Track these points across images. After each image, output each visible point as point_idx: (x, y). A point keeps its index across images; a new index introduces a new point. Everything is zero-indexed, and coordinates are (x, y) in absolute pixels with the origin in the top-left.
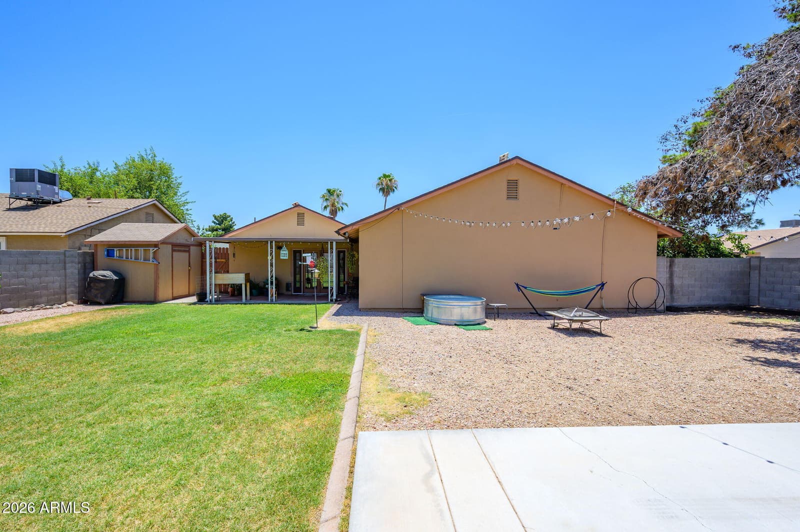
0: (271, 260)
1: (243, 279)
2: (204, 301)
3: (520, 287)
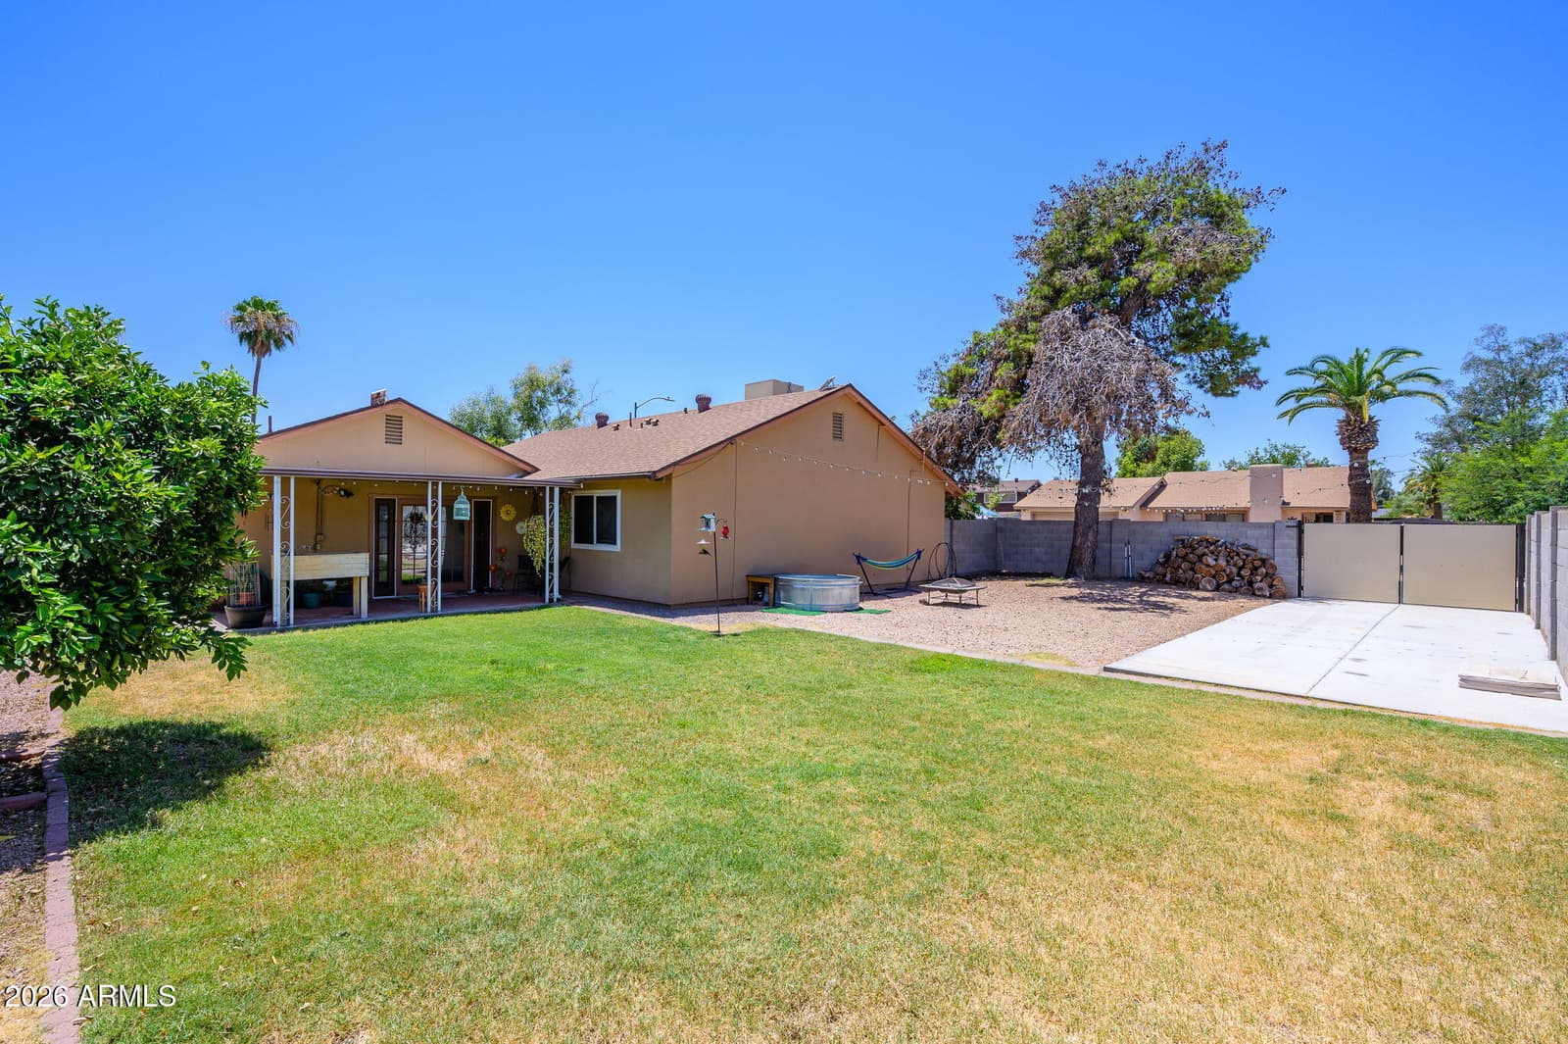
0: (433, 522)
1: (364, 566)
2: (261, 625)
3: (859, 559)
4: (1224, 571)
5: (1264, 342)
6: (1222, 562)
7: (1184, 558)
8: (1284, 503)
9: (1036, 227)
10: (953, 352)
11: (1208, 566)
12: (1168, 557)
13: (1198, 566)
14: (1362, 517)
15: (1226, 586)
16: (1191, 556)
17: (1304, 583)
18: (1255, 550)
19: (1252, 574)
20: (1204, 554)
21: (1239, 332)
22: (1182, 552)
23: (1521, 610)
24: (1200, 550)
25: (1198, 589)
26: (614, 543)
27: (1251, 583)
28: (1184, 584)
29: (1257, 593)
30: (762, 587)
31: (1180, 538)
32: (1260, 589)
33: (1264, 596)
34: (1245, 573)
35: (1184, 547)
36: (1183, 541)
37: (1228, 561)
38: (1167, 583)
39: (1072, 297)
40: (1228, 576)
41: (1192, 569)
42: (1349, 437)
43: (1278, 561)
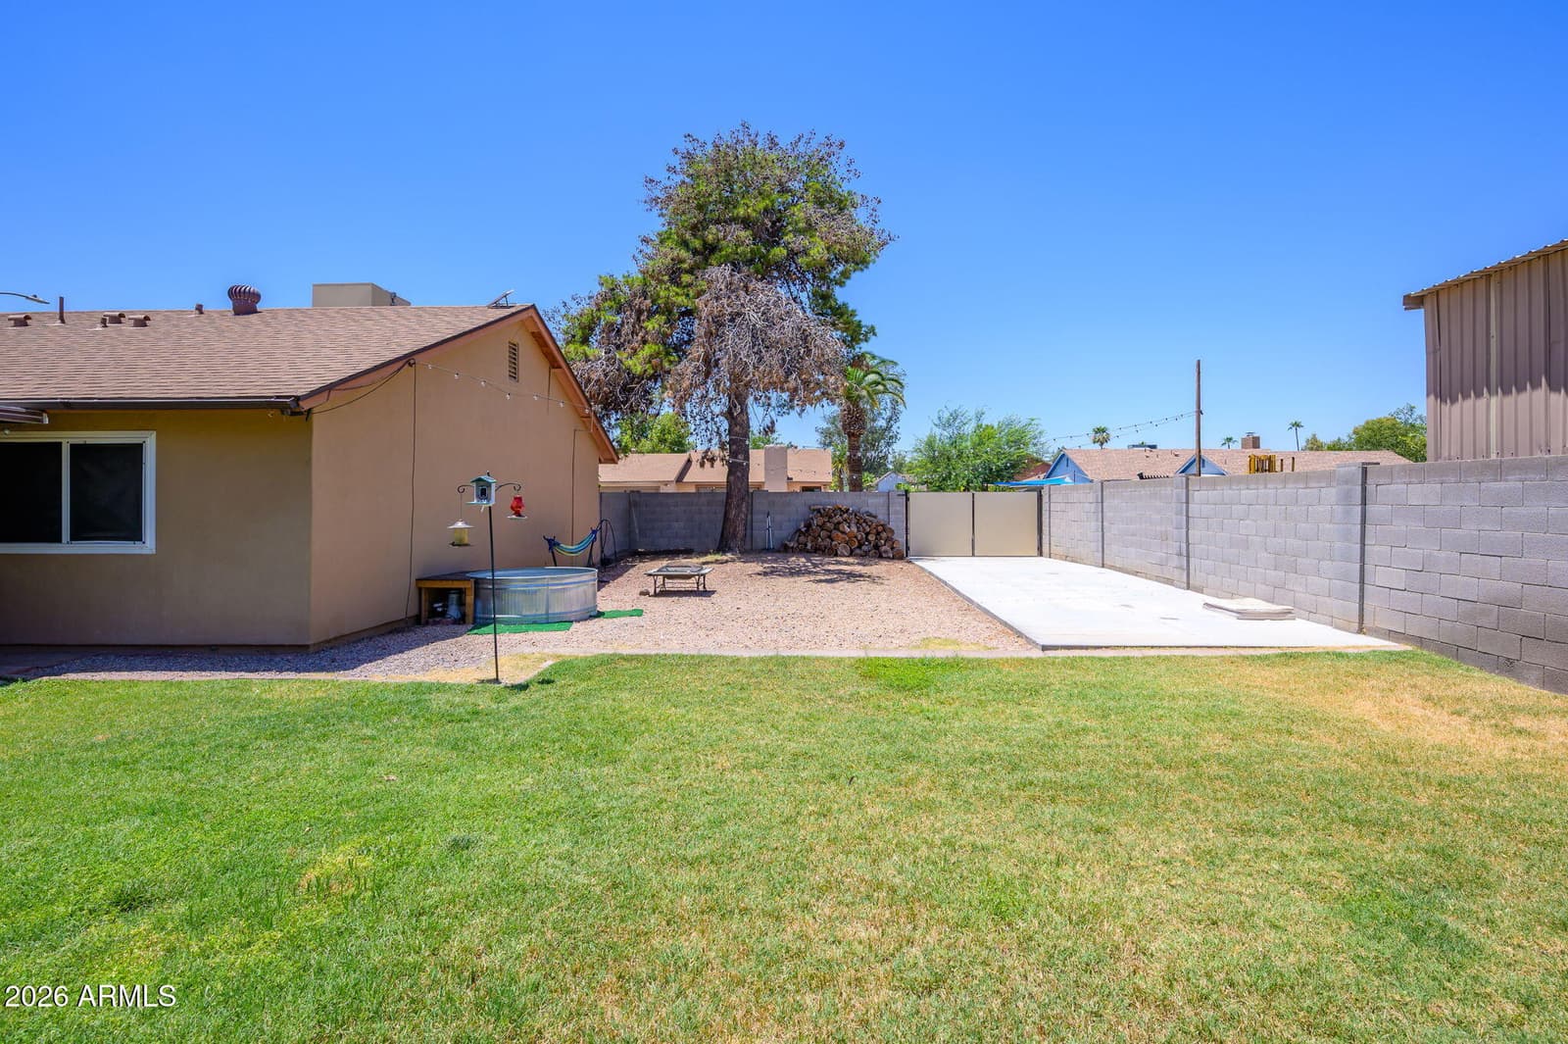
3: (552, 544)
4: (856, 537)
5: (872, 330)
6: (854, 529)
7: (822, 527)
8: (788, 478)
9: (668, 174)
10: (586, 294)
11: (843, 533)
12: (808, 526)
13: (835, 533)
14: (858, 489)
15: (858, 551)
16: (828, 524)
17: (911, 545)
18: (875, 517)
19: (876, 539)
20: (839, 523)
21: (857, 318)
22: (821, 520)
23: (1041, 554)
24: (838, 518)
25: (836, 555)
26: (136, 535)
27: (877, 547)
28: (823, 551)
29: (884, 555)
30: (442, 595)
31: (816, 507)
32: (886, 552)
33: (889, 558)
34: (872, 538)
35: (822, 516)
36: (819, 511)
37: (858, 528)
38: (808, 552)
39: (727, 256)
40: (859, 541)
41: (829, 537)
42: (849, 424)
43: (891, 525)
